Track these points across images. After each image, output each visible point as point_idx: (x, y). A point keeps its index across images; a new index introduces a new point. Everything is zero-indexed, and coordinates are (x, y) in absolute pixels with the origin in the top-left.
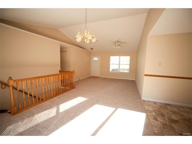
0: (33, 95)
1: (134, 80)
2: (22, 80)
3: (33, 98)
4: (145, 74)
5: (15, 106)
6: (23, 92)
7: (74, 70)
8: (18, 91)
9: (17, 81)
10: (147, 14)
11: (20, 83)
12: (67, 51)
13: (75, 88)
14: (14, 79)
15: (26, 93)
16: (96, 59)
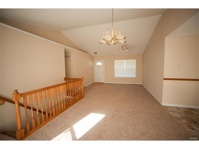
0: (42, 111)
1: (141, 84)
2: (30, 93)
3: (42, 114)
4: (164, 78)
5: (22, 128)
6: (31, 109)
7: (82, 77)
8: (26, 107)
9: (24, 95)
10: (161, 15)
11: (28, 97)
12: (70, 56)
13: (84, 97)
14: (21, 93)
15: (35, 110)
16: (99, 64)
